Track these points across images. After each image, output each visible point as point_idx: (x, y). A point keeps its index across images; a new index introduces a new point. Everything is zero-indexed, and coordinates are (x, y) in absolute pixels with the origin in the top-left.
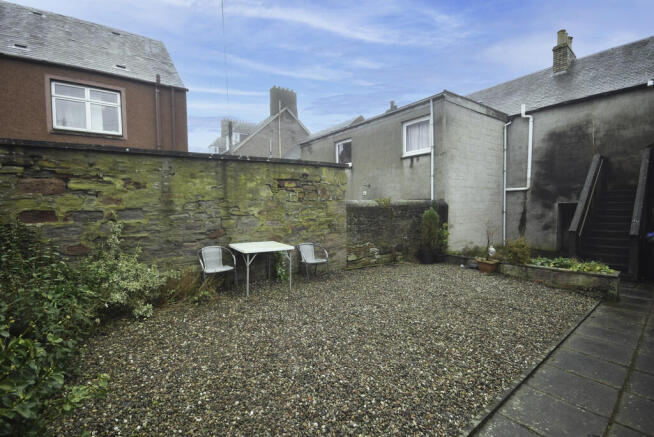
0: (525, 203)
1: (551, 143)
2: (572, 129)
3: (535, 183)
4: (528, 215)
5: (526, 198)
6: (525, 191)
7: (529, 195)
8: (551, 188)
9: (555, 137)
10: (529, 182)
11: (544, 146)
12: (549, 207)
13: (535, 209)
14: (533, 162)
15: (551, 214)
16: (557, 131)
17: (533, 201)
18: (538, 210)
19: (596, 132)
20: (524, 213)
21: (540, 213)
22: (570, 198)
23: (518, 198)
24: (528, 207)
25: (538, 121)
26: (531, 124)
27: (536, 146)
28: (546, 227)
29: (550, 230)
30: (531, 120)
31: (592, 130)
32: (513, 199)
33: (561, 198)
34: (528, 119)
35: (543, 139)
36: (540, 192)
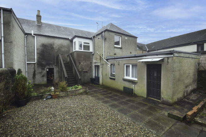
0: (35, 68)
1: (43, 48)
2: (49, 45)
3: (38, 61)
4: (36, 72)
5: (35, 66)
6: (34, 64)
7: (36, 65)
8: (44, 63)
9: (44, 46)
10: (36, 60)
11: (41, 48)
12: (44, 69)
13: (39, 70)
14: (37, 53)
15: (44, 71)
16: (45, 44)
17: (38, 67)
18: (40, 70)
19: (56, 47)
20: (35, 72)
21: (40, 71)
22: (50, 66)
23: (32, 66)
24: (36, 69)
25: (38, 38)
26: (35, 39)
27: (38, 47)
28: (43, 76)
29: (44, 77)
30: (35, 37)
31: (55, 47)
32: (30, 66)
33: (47, 66)
34: (34, 37)
35: (40, 46)
36: (40, 64)
